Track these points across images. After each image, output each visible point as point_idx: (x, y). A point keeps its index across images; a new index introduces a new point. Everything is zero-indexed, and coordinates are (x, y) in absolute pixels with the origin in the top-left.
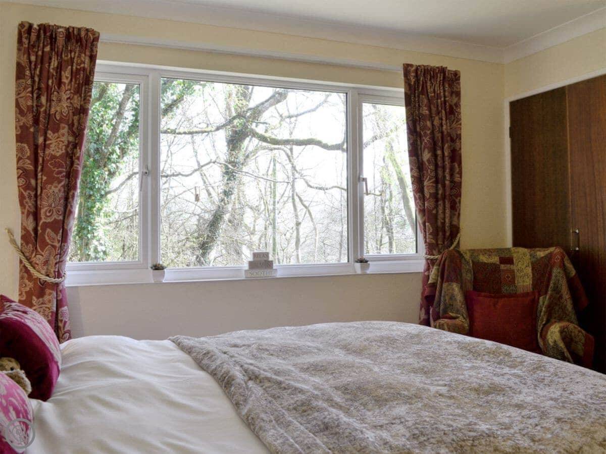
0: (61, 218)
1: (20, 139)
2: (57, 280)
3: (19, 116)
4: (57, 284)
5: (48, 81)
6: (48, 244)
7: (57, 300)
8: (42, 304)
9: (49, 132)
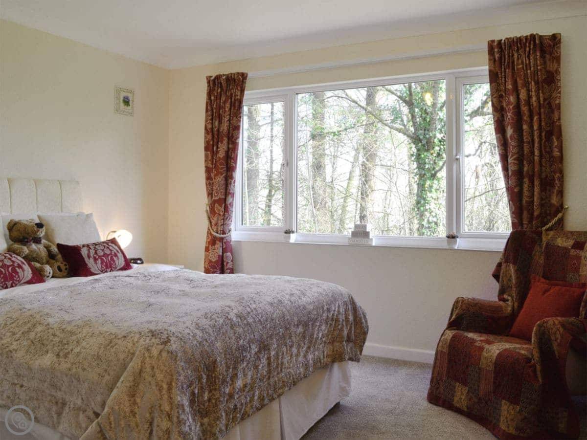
0: (223, 197)
1: (206, 149)
2: (222, 236)
3: (206, 135)
4: (222, 239)
5: (220, 111)
6: (216, 213)
7: (223, 249)
8: (214, 249)
9: (219, 143)
